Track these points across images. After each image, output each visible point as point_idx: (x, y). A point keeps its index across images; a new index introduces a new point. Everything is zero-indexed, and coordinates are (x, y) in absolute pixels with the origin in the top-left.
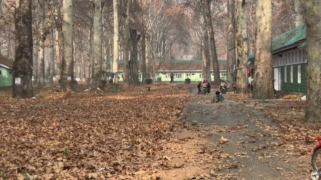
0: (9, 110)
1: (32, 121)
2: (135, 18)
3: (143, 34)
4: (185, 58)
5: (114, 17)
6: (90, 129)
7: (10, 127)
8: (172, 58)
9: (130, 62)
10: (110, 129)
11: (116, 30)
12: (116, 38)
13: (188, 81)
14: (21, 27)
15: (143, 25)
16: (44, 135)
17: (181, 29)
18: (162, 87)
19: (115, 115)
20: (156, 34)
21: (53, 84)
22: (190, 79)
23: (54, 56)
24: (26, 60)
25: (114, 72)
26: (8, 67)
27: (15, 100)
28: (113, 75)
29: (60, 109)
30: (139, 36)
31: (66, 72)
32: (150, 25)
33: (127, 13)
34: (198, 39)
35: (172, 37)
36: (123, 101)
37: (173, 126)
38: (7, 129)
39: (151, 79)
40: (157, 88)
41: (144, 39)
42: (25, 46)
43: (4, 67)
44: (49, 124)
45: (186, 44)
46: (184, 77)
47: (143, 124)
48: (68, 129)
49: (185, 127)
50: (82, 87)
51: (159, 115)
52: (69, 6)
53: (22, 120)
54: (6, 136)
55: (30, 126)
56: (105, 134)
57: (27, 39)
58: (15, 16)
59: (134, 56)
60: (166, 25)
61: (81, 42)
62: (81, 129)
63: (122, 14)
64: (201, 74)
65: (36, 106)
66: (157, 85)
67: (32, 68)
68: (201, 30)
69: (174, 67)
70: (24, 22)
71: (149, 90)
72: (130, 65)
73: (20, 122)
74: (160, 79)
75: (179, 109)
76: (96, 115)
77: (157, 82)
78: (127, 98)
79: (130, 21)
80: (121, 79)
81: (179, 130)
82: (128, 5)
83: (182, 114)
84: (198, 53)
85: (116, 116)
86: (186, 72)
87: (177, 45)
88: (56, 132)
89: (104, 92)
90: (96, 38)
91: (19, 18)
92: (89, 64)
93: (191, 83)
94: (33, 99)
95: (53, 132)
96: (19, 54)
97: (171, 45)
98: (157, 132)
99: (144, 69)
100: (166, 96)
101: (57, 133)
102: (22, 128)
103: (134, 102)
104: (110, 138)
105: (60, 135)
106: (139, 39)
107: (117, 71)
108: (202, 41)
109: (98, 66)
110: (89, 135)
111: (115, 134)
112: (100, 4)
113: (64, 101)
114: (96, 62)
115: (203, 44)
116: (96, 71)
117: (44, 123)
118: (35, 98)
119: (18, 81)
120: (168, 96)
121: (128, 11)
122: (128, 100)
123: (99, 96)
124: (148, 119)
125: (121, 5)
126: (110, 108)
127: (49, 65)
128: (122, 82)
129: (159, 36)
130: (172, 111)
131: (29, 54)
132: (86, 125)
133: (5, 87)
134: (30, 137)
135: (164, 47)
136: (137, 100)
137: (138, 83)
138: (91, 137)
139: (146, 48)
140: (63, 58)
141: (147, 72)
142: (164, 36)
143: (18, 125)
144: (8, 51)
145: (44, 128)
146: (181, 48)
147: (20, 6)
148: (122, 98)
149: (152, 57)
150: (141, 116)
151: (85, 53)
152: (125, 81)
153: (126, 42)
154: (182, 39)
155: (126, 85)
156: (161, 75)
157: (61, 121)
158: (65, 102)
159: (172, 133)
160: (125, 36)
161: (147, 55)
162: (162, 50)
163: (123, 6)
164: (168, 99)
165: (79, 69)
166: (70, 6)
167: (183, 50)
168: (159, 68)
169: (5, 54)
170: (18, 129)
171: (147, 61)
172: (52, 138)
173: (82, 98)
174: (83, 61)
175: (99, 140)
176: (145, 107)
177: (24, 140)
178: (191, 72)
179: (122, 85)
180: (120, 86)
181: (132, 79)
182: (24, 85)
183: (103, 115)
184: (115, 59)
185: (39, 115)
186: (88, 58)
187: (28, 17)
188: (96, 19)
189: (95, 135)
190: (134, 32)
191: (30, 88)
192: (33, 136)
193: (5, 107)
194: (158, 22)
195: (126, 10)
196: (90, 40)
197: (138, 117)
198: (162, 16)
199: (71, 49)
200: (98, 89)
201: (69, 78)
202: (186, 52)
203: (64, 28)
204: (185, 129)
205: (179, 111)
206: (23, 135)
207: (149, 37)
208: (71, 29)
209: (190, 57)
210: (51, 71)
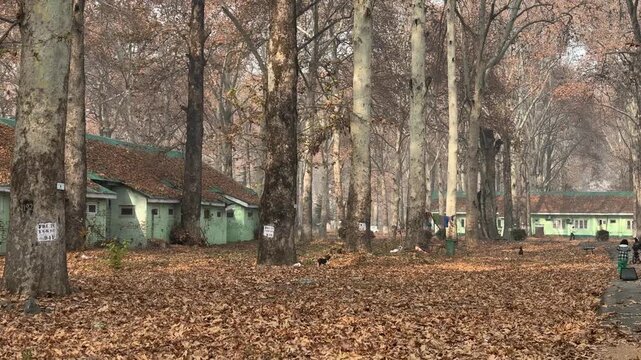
0: (255, 289)
1: (301, 311)
2: (490, 106)
3: (507, 138)
4: (593, 187)
5: (450, 105)
6: (417, 331)
7: (261, 322)
8: (566, 187)
9: (479, 194)
10: (458, 332)
11: (453, 131)
12: (453, 147)
13: (603, 235)
14: (277, 128)
15: (507, 120)
16: (329, 340)
17: (586, 127)
18: (548, 246)
19: (462, 304)
20: (533, 139)
21: (326, 236)
22: (607, 233)
23: (327, 184)
24: (285, 192)
25: (449, 214)
26: (246, 205)
27: (263, 267)
28: (445, 221)
29: (349, 288)
30: (499, 142)
31: (357, 215)
32: (520, 119)
33: (476, 98)
34: (624, 147)
35: (565, 144)
36: (471, 275)
37: (592, 333)
38: (257, 326)
39: (523, 231)
40: (537, 249)
41: (508, 147)
42: (282, 164)
43: (239, 205)
44: (335, 319)
45: (596, 158)
46: (593, 227)
47: (524, 324)
48: (373, 330)
49: (622, 336)
50: (386, 245)
51: (553, 307)
52: (364, 84)
53: (282, 308)
54: (258, 339)
55: (299, 320)
56: (450, 343)
57: (288, 150)
58: (265, 107)
59: (489, 181)
60: (553, 120)
61: (381, 156)
62: (399, 330)
63: (465, 100)
64: (631, 221)
65: (302, 281)
66: (536, 243)
67: (295, 206)
68: (631, 129)
69: (571, 205)
70: (283, 119)
71: (521, 253)
72: (481, 201)
73: (280, 311)
74: (540, 230)
75: (595, 294)
76: (423, 302)
77: (534, 236)
78: (480, 269)
79: (481, 113)
80: (462, 230)
81: (610, 340)
82: (478, 80)
83: (606, 306)
84: (622, 176)
85: (464, 306)
86: (597, 217)
87: (576, 161)
88: (351, 335)
89: (431, 254)
90: (415, 147)
91: (274, 110)
92: (397, 199)
93: (611, 240)
94: (295, 267)
95: (346, 335)
96: (273, 180)
97: (565, 159)
98: (560, 343)
99: (508, 210)
100: (561, 266)
101: (354, 336)
102: (286, 325)
103: (495, 278)
104: (462, 352)
105: (359, 341)
106: (499, 148)
107: (453, 213)
108: (634, 151)
109: (419, 203)
110: (418, 345)
111: (469, 344)
112: (422, 80)
113: (353, 272)
114: (413, 194)
115: (635, 158)
116: (414, 213)
117: (325, 315)
118: (300, 264)
119: (269, 231)
120: (565, 266)
121: (477, 92)
122: (482, 272)
123: (422, 264)
124: (531, 314)
125: (463, 80)
126: (446, 288)
127: (320, 201)
128: (463, 235)
129: (539, 142)
130: (581, 298)
131: (290, 179)
132: (408, 324)
133: (239, 242)
134: (303, 344)
135: (549, 165)
136: (501, 273)
137: (497, 239)
138: (423, 348)
139: (513, 167)
140: (352, 187)
141: (514, 216)
142: (548, 142)
143: (276, 318)
144: (245, 173)
145: (326, 326)
146: (584, 166)
147: (276, 89)
148: (470, 268)
149: (523, 185)
150: (516, 308)
151: (389, 176)
152: (470, 233)
153: (473, 154)
154: (588, 148)
155: (472, 243)
156: (542, 222)
157: (356, 312)
158: (357, 275)
159: (594, 347)
160: (471, 143)
161: (513, 181)
162: (545, 169)
163: (467, 81)
164: (565, 273)
165: (375, 208)
166: (367, 86)
167: (589, 170)
168: (538, 207)
169: (239, 179)
170: (278, 327)
171: (513, 192)
172: (346, 346)
173: (388, 266)
174: (384, 193)
175: (441, 355)
176: (521, 288)
177: (293, 350)
178: (608, 217)
179: (464, 242)
180: (460, 244)
181: (484, 230)
182: (280, 239)
183: (435, 304)
184: (451, 188)
185: (310, 299)
186: (396, 187)
187: (289, 110)
188: (416, 109)
189: (429, 344)
190: (490, 134)
191: (291, 245)
192: (307, 340)
193: (247, 282)
194: (538, 113)
195: (472, 91)
196: (399, 152)
197: (511, 309)
198: (546, 101)
199: (367, 169)
200: (417, 248)
201: (362, 227)
202: (597, 174)
203: (355, 128)
204: (623, 341)
205: (597, 300)
206: (289, 338)
207: (517, 145)
208: (367, 129)
209: (605, 186)
210: (323, 212)
